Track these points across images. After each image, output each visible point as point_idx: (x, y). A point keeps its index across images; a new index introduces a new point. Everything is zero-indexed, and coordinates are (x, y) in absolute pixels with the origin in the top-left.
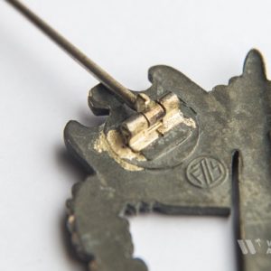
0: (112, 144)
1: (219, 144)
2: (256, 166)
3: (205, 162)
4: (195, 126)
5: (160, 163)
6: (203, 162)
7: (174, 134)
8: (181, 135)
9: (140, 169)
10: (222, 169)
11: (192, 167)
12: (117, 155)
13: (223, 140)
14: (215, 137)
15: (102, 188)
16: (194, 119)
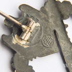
0: (18, 40)
1: (49, 30)
2: (62, 34)
3: (47, 37)
4: (40, 26)
5: (34, 43)
6: (46, 38)
7: (35, 31)
8: (37, 30)
9: (29, 46)
11: (43, 40)
12: (21, 44)
13: (49, 28)
14: (47, 27)
16: (39, 23)
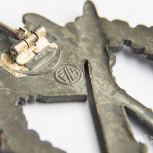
0: (5, 62)
1: (74, 57)
2: (100, 68)
4: (57, 47)
5: (37, 71)
6: (65, 68)
7: (44, 53)
8: (49, 53)
9: (25, 75)
10: (78, 72)
11: (59, 72)
12: (9, 68)
13: (76, 55)
14: (71, 53)
15: (2, 89)
16: (56, 43)
